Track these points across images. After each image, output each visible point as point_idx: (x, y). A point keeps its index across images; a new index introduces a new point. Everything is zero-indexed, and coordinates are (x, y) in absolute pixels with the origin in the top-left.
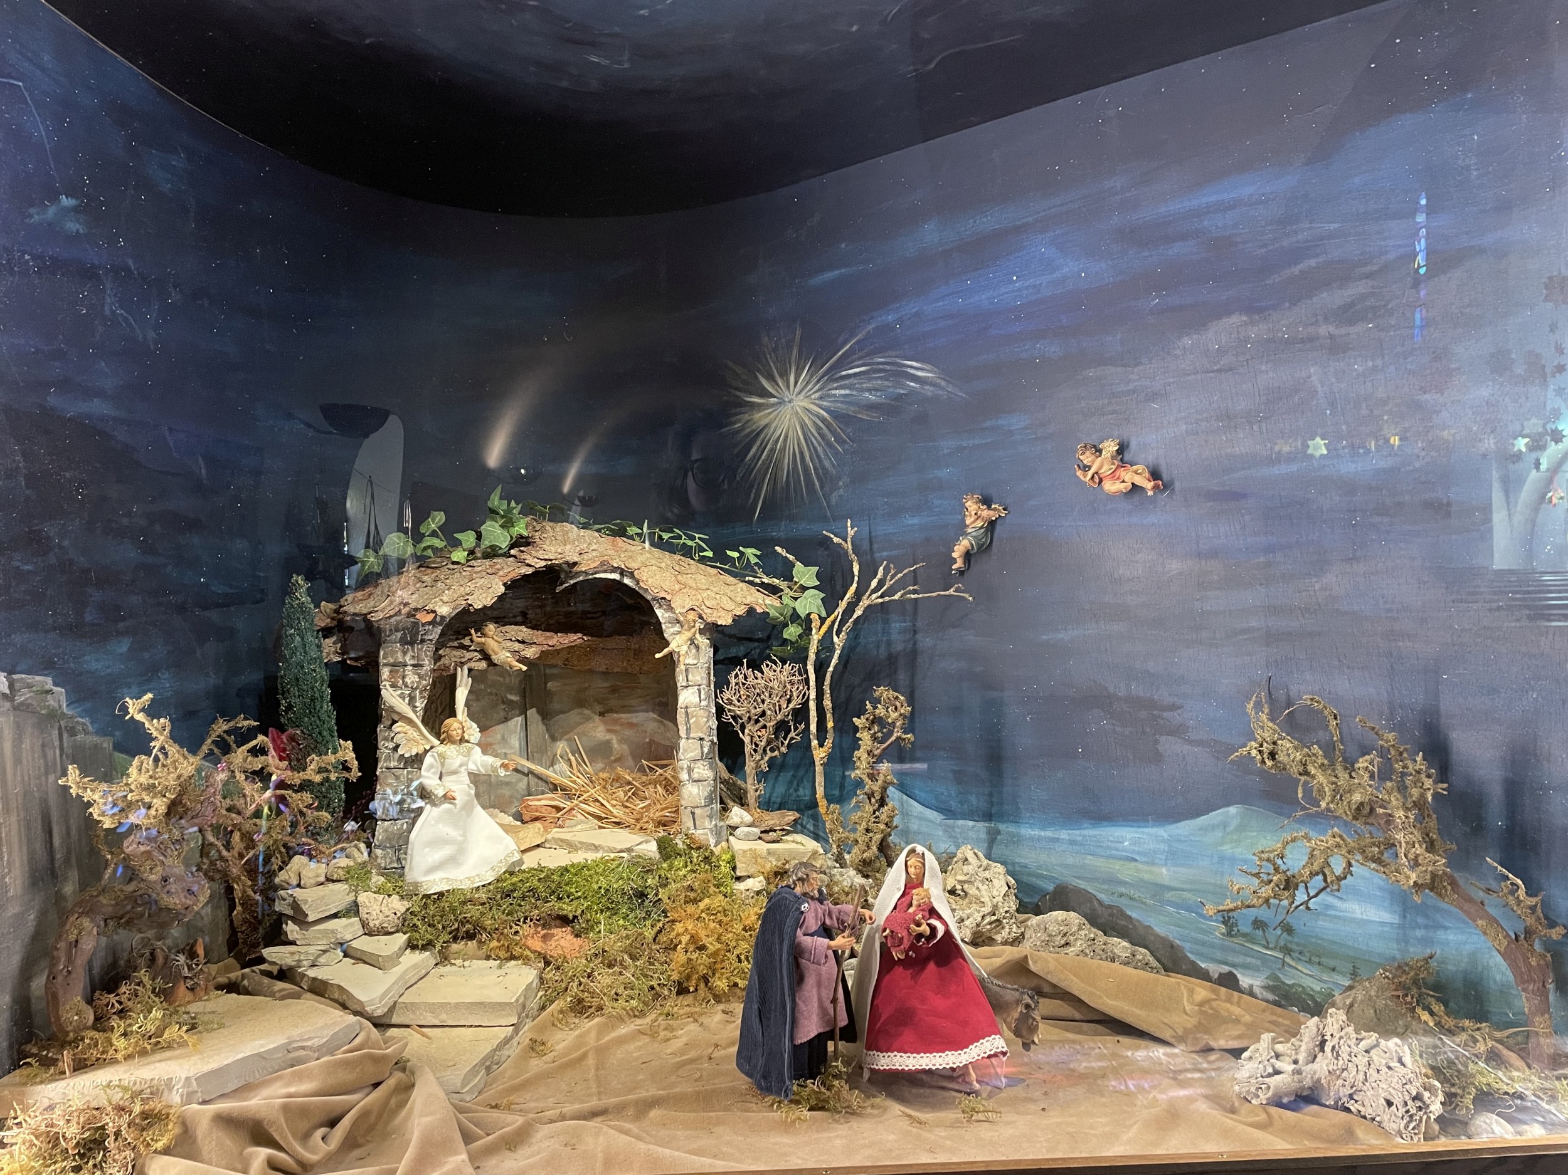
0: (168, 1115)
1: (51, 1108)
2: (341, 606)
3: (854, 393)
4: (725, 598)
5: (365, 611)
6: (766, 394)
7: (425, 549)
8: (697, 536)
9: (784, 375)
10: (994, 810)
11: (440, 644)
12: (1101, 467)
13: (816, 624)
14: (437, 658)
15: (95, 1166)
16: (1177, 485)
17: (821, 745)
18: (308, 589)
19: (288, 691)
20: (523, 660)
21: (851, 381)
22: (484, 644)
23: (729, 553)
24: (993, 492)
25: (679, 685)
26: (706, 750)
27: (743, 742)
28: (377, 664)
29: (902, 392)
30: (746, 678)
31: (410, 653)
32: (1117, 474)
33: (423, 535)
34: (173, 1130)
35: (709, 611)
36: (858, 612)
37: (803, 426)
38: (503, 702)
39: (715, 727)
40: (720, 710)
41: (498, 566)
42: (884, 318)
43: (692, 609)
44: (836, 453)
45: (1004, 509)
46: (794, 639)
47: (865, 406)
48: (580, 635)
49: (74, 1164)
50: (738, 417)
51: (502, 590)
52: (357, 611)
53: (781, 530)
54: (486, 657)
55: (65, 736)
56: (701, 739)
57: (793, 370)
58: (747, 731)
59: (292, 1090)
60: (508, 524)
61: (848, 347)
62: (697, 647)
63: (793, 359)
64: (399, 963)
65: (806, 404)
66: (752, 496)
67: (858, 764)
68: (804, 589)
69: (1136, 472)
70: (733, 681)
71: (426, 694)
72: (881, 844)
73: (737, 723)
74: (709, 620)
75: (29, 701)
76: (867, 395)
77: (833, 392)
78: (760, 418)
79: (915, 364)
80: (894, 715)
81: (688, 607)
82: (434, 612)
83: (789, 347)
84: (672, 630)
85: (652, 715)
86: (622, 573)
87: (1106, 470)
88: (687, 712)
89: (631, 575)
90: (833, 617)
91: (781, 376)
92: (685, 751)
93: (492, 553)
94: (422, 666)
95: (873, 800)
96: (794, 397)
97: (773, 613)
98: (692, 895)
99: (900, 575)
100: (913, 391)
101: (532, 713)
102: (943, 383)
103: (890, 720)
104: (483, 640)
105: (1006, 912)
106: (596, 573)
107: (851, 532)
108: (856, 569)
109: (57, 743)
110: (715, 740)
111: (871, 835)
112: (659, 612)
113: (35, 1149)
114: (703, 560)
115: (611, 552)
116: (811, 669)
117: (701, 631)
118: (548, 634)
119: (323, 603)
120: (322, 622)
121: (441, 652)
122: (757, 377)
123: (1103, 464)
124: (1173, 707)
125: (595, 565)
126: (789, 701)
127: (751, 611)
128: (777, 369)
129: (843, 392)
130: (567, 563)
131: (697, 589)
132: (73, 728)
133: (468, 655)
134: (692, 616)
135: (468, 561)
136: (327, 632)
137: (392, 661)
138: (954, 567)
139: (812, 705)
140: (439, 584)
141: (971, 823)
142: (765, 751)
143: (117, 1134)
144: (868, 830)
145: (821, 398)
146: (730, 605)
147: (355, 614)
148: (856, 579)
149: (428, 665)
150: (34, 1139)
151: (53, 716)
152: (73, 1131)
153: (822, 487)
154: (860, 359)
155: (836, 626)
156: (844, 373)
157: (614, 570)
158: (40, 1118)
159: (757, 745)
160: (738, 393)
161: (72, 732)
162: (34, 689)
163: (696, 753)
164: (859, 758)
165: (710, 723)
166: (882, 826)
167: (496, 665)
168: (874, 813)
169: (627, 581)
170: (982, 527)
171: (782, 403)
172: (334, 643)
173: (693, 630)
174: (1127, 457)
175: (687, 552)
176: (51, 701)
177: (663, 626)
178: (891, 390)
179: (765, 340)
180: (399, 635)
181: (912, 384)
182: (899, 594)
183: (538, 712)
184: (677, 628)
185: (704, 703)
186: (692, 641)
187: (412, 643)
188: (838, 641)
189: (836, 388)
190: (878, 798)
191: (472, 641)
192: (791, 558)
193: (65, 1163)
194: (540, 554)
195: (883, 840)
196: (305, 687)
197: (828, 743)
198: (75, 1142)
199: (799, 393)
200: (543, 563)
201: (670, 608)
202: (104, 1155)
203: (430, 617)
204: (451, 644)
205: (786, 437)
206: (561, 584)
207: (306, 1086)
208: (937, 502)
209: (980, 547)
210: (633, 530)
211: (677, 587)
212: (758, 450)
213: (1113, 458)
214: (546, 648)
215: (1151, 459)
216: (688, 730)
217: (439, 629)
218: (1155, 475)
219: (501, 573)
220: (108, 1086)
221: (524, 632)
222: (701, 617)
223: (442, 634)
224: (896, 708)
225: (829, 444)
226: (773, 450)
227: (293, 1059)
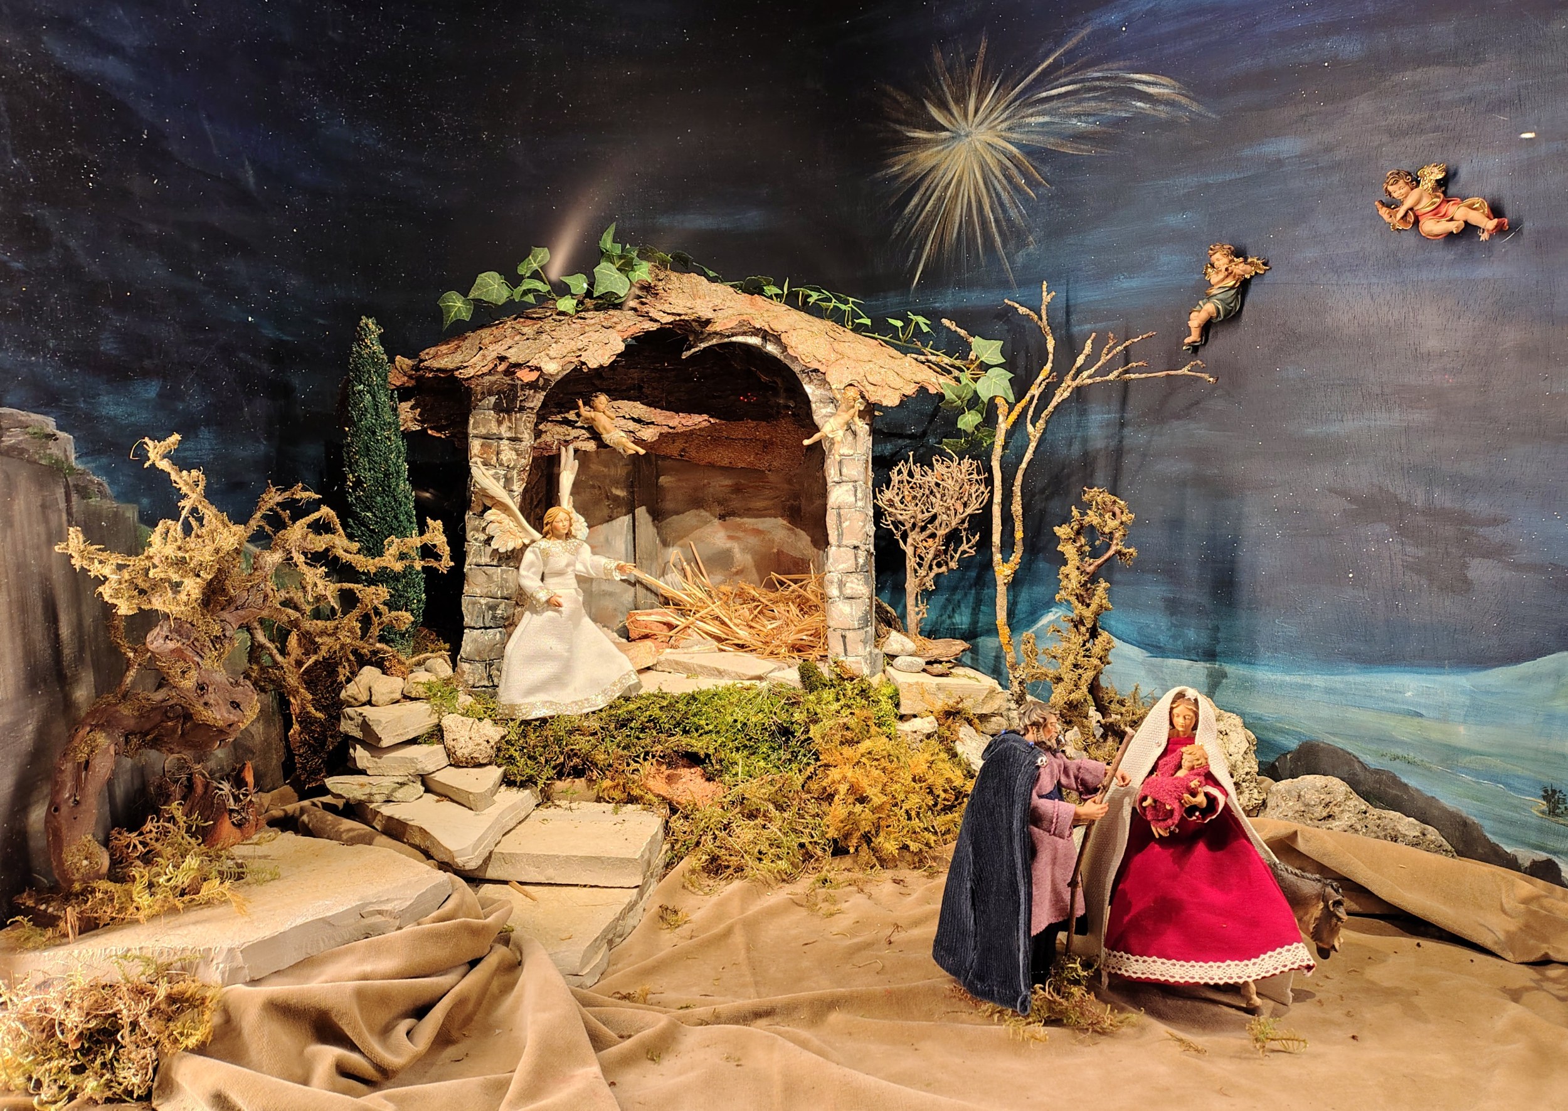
0: (203, 999)
1: (44, 985)
2: (422, 361)
3: (1057, 120)
4: (891, 373)
5: (451, 366)
6: (934, 126)
7: (526, 293)
8: (851, 299)
9: (961, 100)
10: (1219, 649)
11: (542, 416)
12: (1418, 202)
13: (1002, 409)
14: (538, 434)
15: (104, 1065)
16: (1528, 226)
17: (1005, 560)
18: (380, 336)
19: (356, 462)
20: (639, 442)
21: (1054, 104)
22: (593, 420)
23: (891, 321)
24: (1248, 242)
25: (829, 480)
26: (861, 561)
27: (904, 553)
28: (466, 436)
29: (1124, 115)
30: (911, 474)
31: (506, 424)
32: (1443, 210)
33: (522, 277)
34: (211, 1019)
35: (870, 388)
36: (1062, 394)
37: (983, 166)
38: (608, 498)
39: (872, 534)
40: (879, 514)
41: (615, 319)
42: (1103, 19)
43: (851, 385)
44: (1026, 199)
45: (1265, 264)
46: (970, 430)
47: (1070, 136)
48: (706, 417)
49: (75, 1063)
50: (897, 158)
51: (621, 347)
52: (442, 366)
53: (947, 300)
54: (595, 435)
55: (75, 497)
56: (855, 548)
57: (973, 95)
58: (909, 540)
59: (368, 968)
60: (626, 267)
61: (1051, 60)
62: (854, 434)
63: (975, 79)
64: (494, 802)
65: (989, 137)
66: (911, 257)
67: (1064, 583)
68: (985, 367)
69: (1471, 207)
70: (895, 478)
71: (525, 476)
72: (1092, 684)
73: (897, 528)
74: (872, 400)
75: (23, 446)
76: (1074, 121)
77: (1028, 120)
78: (925, 158)
79: (1145, 77)
80: (1112, 524)
81: (847, 382)
82: (538, 369)
83: (970, 64)
84: (824, 411)
85: (781, 521)
86: (765, 335)
87: (1425, 205)
88: (839, 515)
89: (777, 339)
90: (1023, 402)
91: (957, 101)
92: (836, 561)
93: (609, 303)
94: (520, 440)
95: (1083, 629)
96: (973, 129)
97: (949, 395)
98: (849, 735)
99: (1119, 348)
100: (1139, 116)
101: (641, 512)
102: (1184, 101)
103: (1107, 530)
104: (593, 414)
105: (1247, 774)
106: (733, 335)
107: (1047, 298)
108: (1051, 345)
109: (62, 505)
110: (872, 550)
111: (1080, 671)
112: (809, 389)
113: (24, 1040)
114: (858, 329)
115: (749, 311)
116: (996, 465)
117: (861, 415)
118: (668, 413)
119: (398, 358)
120: (397, 379)
121: (541, 427)
122: (924, 107)
123: (1421, 198)
124: (1494, 522)
125: (733, 324)
126: (965, 505)
127: (923, 390)
128: (952, 93)
129: (1041, 119)
130: (698, 320)
131: (857, 361)
132: (85, 487)
133: (574, 433)
134: (852, 393)
135: (577, 312)
136: (404, 394)
137: (484, 431)
138: (1187, 340)
139: (996, 510)
140: (544, 336)
141: (1186, 663)
142: (931, 568)
143: (134, 1025)
144: (1076, 666)
145: (1010, 129)
146: (898, 383)
147: (439, 370)
148: (1051, 357)
149: (527, 439)
150: (21, 1027)
151: (56, 470)
152: (74, 1019)
153: (1004, 246)
154: (1066, 75)
155: (1030, 413)
156: (1044, 94)
157: (756, 332)
158: (29, 999)
159: (921, 558)
160: (898, 127)
161: (84, 493)
162: (30, 430)
163: (849, 565)
164: (1067, 576)
165: (867, 528)
166: (1096, 662)
167: (607, 446)
168: (1084, 645)
169: (771, 348)
170: (1232, 288)
171: (956, 137)
172: (412, 408)
173: (852, 411)
174: (1452, 189)
175: (838, 317)
176: (54, 450)
177: (813, 406)
178: (1109, 113)
179: (938, 56)
180: (493, 399)
181: (1139, 104)
182: (1116, 373)
183: (648, 511)
184: (830, 409)
185: (860, 504)
186: (849, 427)
187: (509, 411)
188: (1034, 432)
189: (1032, 115)
190: (1089, 626)
191: (578, 415)
192: (963, 332)
193: (62, 1062)
194: (666, 307)
195: (1096, 678)
196: (377, 459)
197: (1016, 557)
198: (77, 1032)
199: (981, 123)
200: (670, 319)
201: (824, 383)
202: (116, 1051)
203: (533, 376)
204: (553, 418)
205: (960, 182)
206: (689, 349)
207: (388, 964)
208: (1164, 259)
209: (1227, 313)
210: (771, 290)
211: (833, 356)
212: (921, 199)
213: (1434, 190)
214: (666, 430)
215: (1488, 191)
216: (840, 535)
217: (541, 396)
218: (1496, 211)
219: (619, 327)
220: (125, 957)
221: (639, 409)
222: (863, 397)
223: (544, 405)
224: (1114, 515)
225: (1017, 188)
226: (940, 199)
227: (370, 926)
